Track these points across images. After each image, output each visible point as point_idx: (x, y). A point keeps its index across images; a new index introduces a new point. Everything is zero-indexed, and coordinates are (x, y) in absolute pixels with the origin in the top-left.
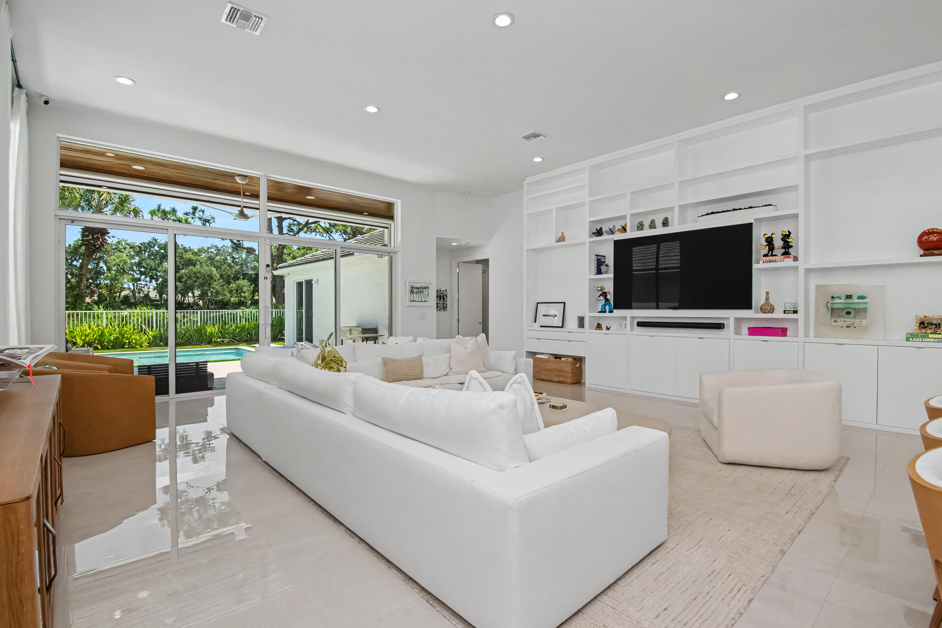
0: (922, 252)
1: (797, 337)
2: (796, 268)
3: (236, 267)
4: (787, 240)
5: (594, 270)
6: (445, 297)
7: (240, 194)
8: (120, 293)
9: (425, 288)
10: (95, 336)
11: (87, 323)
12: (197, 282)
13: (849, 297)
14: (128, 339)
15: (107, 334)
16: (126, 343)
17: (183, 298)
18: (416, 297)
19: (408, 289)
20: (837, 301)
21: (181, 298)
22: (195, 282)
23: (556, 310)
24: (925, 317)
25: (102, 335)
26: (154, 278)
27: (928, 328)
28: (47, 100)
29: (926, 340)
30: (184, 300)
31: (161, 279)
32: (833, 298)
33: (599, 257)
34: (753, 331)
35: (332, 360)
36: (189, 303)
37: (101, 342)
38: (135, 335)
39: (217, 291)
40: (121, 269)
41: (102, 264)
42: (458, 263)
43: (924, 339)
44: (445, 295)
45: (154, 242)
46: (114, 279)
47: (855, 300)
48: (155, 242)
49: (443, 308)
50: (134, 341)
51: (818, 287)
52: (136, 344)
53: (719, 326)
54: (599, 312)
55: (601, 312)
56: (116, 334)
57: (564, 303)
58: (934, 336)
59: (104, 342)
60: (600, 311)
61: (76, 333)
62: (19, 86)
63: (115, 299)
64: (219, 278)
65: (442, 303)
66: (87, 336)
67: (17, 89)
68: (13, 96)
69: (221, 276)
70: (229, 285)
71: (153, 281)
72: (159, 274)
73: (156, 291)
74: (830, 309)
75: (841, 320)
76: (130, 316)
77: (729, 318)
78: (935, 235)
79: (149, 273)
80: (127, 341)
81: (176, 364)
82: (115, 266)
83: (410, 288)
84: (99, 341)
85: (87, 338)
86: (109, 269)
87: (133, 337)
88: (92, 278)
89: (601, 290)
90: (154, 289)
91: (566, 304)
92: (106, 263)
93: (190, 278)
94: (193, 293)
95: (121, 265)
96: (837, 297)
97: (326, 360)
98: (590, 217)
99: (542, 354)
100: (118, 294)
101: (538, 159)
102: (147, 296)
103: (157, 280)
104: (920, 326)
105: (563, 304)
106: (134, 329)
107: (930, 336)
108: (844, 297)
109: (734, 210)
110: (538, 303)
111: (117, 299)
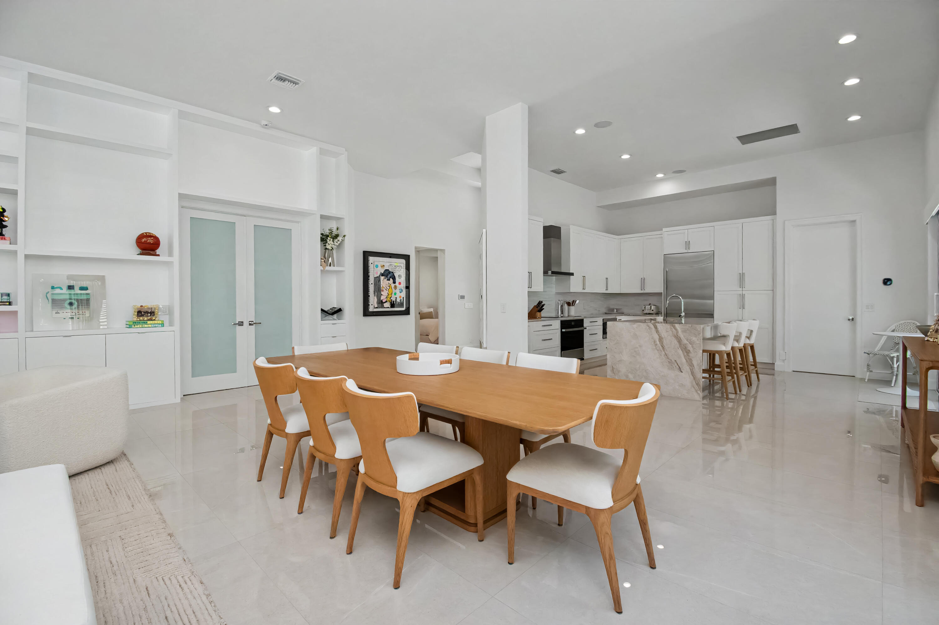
0: (139, 251)
1: (17, 332)
2: (15, 252)
4: (2, 218)
13: (70, 287)
20: (58, 291)
24: (142, 306)
27: (145, 316)
29: (146, 326)
32: (53, 287)
43: (144, 325)
47: (77, 291)
51: (35, 276)
58: (152, 322)
74: (50, 300)
75: (63, 311)
78: (152, 238)
96: (57, 287)
104: (138, 315)
107: (149, 322)
108: (65, 287)
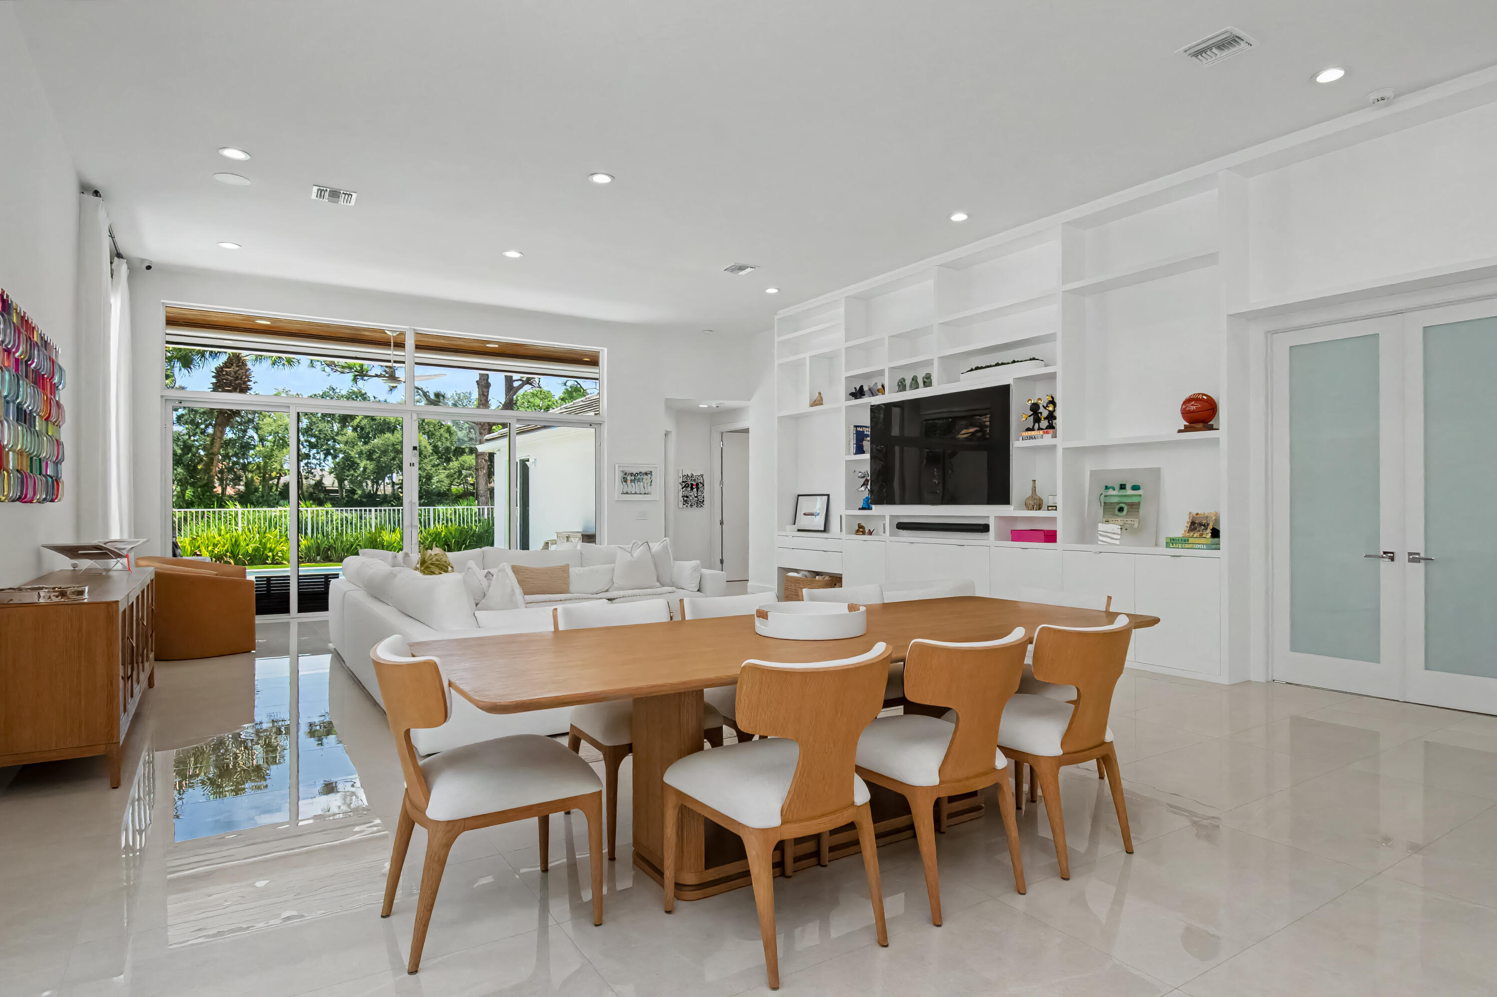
0: (1185, 426)
1: (1057, 542)
2: (1053, 447)
3: (459, 433)
4: (1049, 408)
5: (853, 448)
6: (700, 485)
7: (390, 345)
8: (279, 479)
9: (646, 474)
10: (226, 547)
11: (216, 527)
12: (397, 459)
13: (1123, 487)
14: (271, 550)
15: (243, 544)
16: (269, 557)
17: (375, 486)
18: (631, 487)
19: (618, 476)
20: (1111, 492)
21: (373, 486)
22: (394, 459)
23: (819, 505)
24: (1197, 514)
25: (236, 544)
26: (330, 454)
27: (1198, 530)
28: (150, 265)
29: (1187, 546)
30: (377, 489)
31: (341, 456)
32: (1107, 488)
33: (859, 429)
34: (1018, 536)
35: (432, 564)
36: (385, 496)
37: (234, 556)
38: (281, 545)
39: (428, 474)
40: (281, 439)
41: (251, 432)
42: (722, 433)
44: (700, 483)
45: (331, 392)
46: (268, 457)
47: (1129, 491)
48: (333, 392)
49: (697, 503)
50: (280, 554)
51: (1093, 473)
52: (283, 558)
53: (985, 528)
54: (860, 509)
55: (863, 509)
56: (254, 543)
57: (828, 495)
58: (1196, 540)
59: (238, 554)
60: (861, 507)
61: (200, 542)
62: (119, 256)
63: (271, 488)
64: (431, 451)
65: (696, 495)
66: (215, 545)
67: (116, 259)
68: (113, 268)
69: (436, 450)
70: (448, 464)
71: (330, 458)
72: (338, 446)
73: (333, 475)
74: (1103, 505)
75: (1114, 519)
76: (281, 516)
77: (989, 517)
79: (322, 445)
80: (270, 554)
81: (299, 576)
82: (270, 435)
83: (622, 475)
84: (232, 553)
85: (216, 549)
86: (262, 440)
87: (279, 548)
88: (236, 455)
89: (863, 477)
90: (331, 473)
91: (831, 497)
92: (257, 429)
93: (384, 452)
94: (391, 478)
95: (280, 432)
96: (1110, 488)
97: (426, 565)
98: (846, 371)
99: (796, 571)
100: (276, 480)
101: (772, 291)
102: (319, 483)
103: (335, 457)
104: (1190, 527)
105: (827, 497)
106: (281, 536)
107: (1191, 540)
108: (1117, 487)
109: (997, 365)
110: (799, 495)
111: (274, 488)
